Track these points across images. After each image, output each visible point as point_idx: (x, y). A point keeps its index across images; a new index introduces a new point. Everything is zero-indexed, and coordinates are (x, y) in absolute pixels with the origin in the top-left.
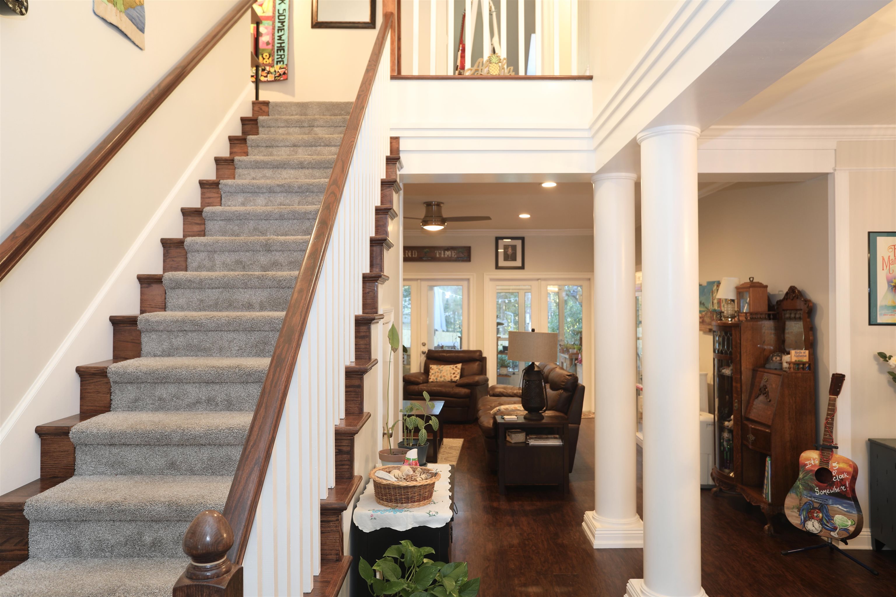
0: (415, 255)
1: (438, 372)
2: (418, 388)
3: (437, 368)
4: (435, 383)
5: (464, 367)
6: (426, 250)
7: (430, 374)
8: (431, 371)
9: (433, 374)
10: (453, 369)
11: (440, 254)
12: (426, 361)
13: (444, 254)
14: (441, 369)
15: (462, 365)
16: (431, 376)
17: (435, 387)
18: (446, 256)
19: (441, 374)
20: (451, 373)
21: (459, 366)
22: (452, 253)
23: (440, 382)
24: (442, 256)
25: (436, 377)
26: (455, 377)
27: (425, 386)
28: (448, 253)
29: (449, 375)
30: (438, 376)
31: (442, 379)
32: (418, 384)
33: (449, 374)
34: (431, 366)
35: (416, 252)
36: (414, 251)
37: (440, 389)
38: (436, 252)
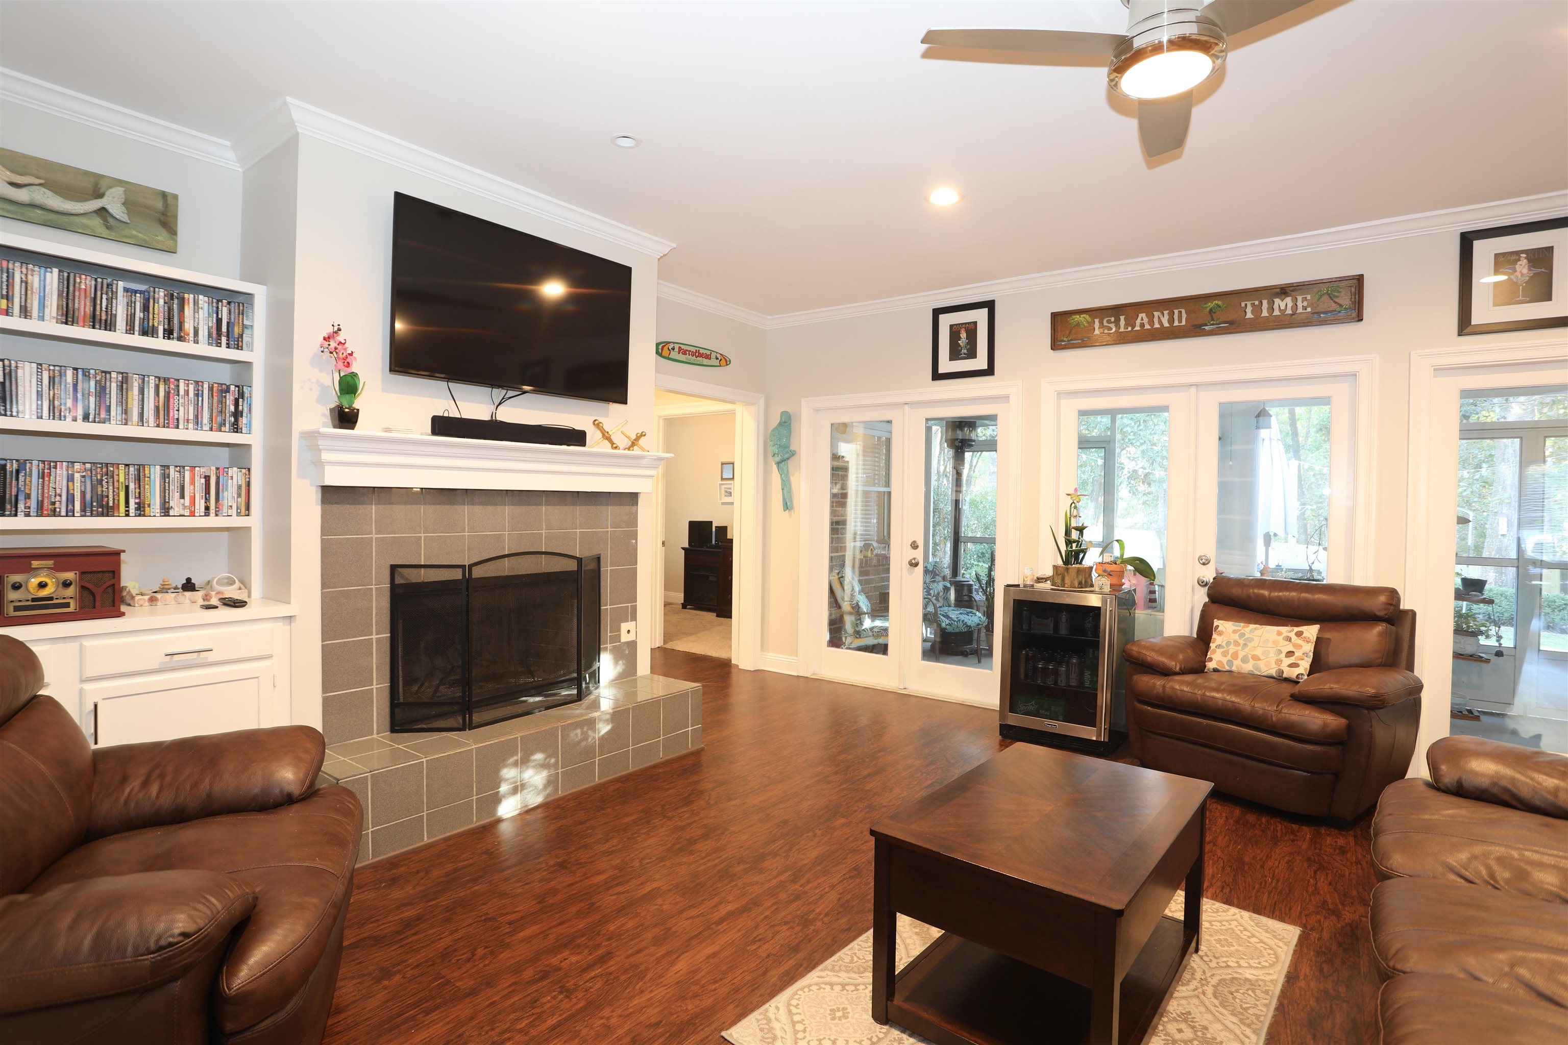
0: (1180, 321)
1: (1237, 643)
2: (1164, 687)
3: (1234, 632)
4: (1225, 678)
5: (1327, 635)
6: (1210, 305)
7: (1212, 645)
8: (1214, 636)
9: (1219, 646)
10: (1289, 639)
11: (1257, 309)
12: (1205, 605)
13: (1271, 309)
14: (1247, 636)
15: (1320, 630)
16: (1214, 652)
17: (1217, 690)
18: (1277, 313)
19: (1246, 650)
20: (1280, 652)
21: (1312, 631)
22: (1295, 301)
23: (1241, 675)
24: (1265, 313)
25: (1229, 657)
26: (1293, 665)
27: (1188, 684)
28: (1283, 304)
29: (1273, 658)
30: (1235, 656)
31: (1248, 667)
32: (1165, 672)
33: (1272, 654)
34: (1216, 622)
35: (1183, 311)
36: (1176, 312)
37: (1234, 699)
38: (1243, 304)
